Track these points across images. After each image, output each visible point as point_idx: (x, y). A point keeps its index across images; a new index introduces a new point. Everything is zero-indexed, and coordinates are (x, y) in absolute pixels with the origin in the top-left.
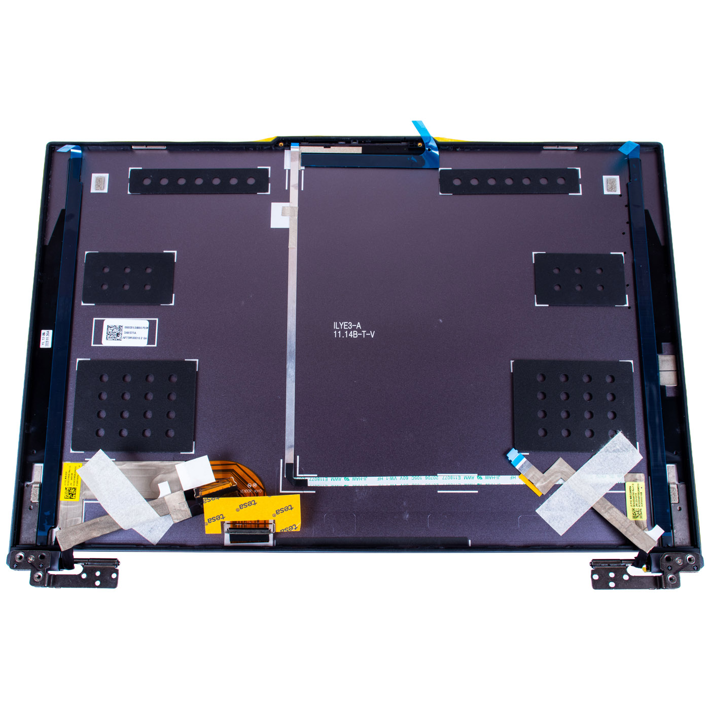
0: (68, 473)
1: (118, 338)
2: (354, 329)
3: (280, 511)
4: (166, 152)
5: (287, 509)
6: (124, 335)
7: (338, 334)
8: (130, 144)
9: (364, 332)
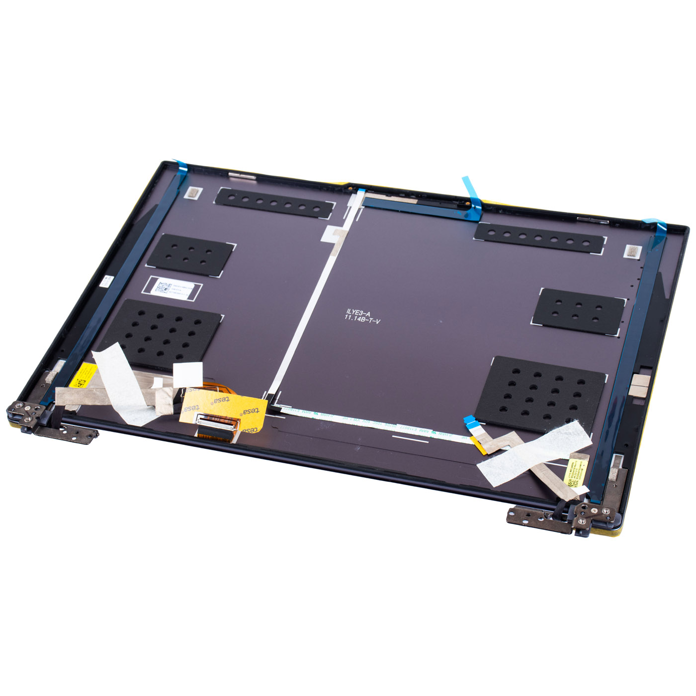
0: (84, 369)
1: (165, 291)
2: (363, 315)
3: (247, 412)
4: (255, 182)
5: (253, 411)
6: (171, 290)
7: (348, 317)
8: (227, 171)
9: (371, 319)
